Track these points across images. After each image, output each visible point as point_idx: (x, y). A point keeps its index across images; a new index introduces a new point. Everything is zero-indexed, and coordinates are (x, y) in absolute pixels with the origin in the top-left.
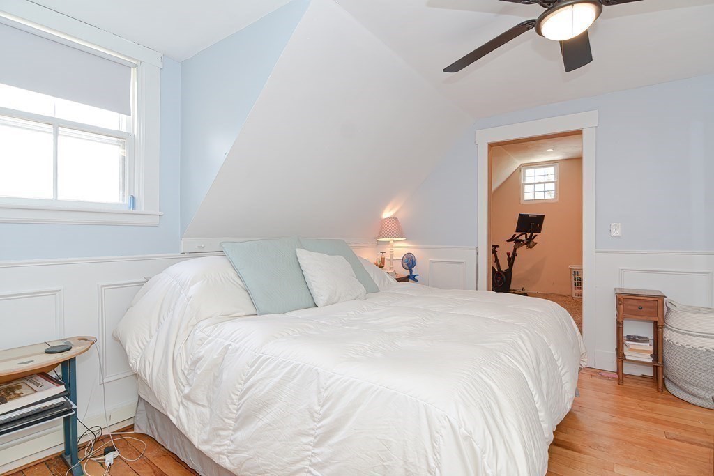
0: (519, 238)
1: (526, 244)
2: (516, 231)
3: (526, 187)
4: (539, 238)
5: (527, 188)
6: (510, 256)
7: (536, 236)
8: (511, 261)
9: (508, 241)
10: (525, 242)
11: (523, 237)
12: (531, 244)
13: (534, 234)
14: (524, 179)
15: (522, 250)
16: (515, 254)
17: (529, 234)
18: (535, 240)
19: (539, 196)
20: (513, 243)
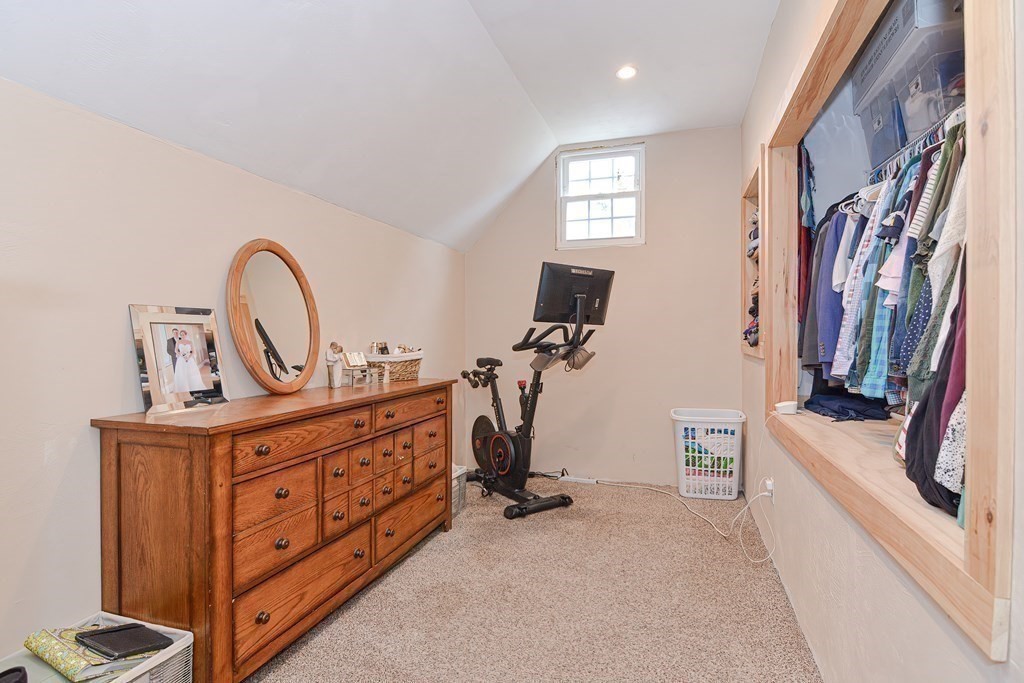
0: (546, 340)
1: (564, 357)
2: (536, 320)
3: (570, 206)
4: (600, 339)
5: (573, 211)
6: (527, 391)
7: (591, 332)
8: (528, 405)
9: (516, 348)
10: (562, 351)
11: (557, 338)
12: (579, 357)
13: (586, 328)
14: (565, 187)
15: (556, 374)
16: (537, 386)
17: (572, 328)
18: (588, 347)
19: (601, 231)
20: (531, 355)
